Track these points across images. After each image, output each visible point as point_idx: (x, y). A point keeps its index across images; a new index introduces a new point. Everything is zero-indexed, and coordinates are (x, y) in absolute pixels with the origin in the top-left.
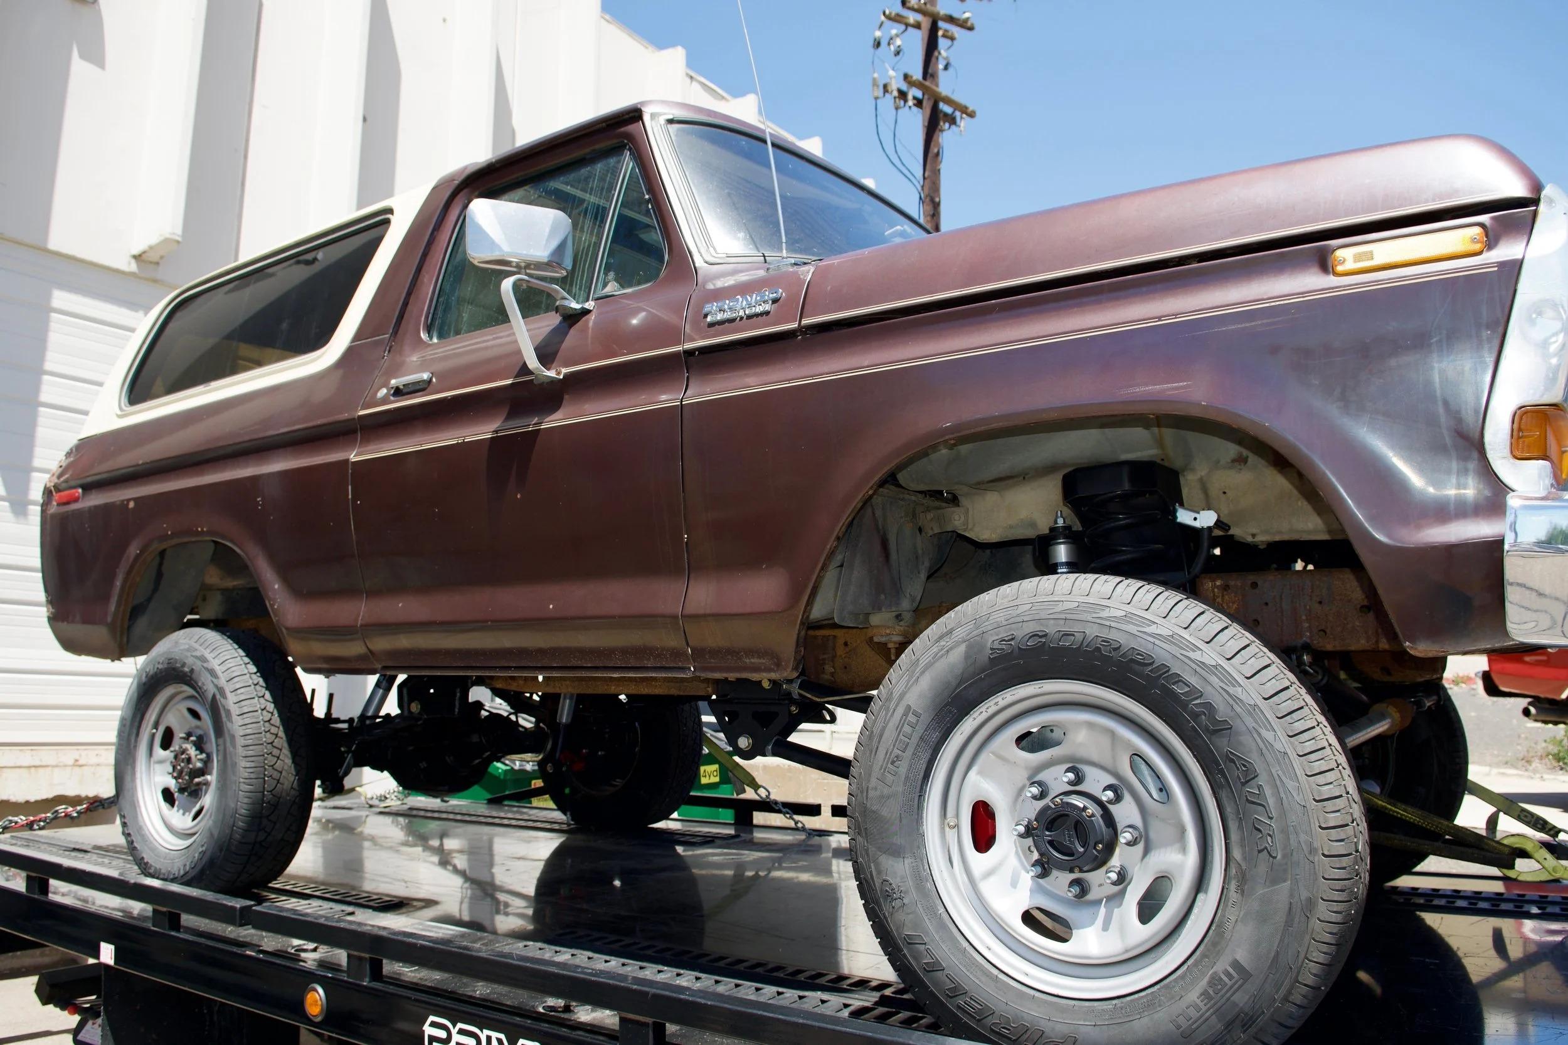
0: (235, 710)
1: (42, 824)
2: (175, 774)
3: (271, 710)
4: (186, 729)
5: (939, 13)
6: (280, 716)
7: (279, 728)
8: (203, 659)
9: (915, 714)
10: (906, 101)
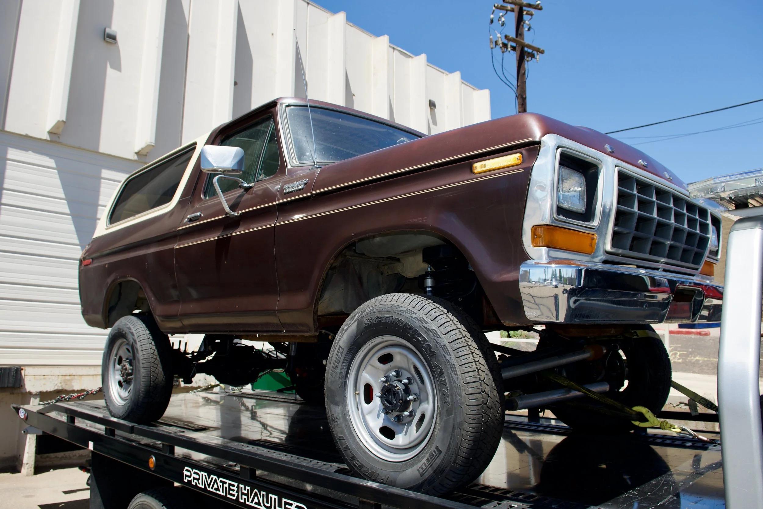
0: (139, 349)
1: (83, 397)
2: (122, 375)
3: (154, 349)
4: (126, 357)
5: (523, 3)
6: (158, 351)
7: (157, 356)
8: (129, 328)
9: (342, 349)
10: (507, 49)
